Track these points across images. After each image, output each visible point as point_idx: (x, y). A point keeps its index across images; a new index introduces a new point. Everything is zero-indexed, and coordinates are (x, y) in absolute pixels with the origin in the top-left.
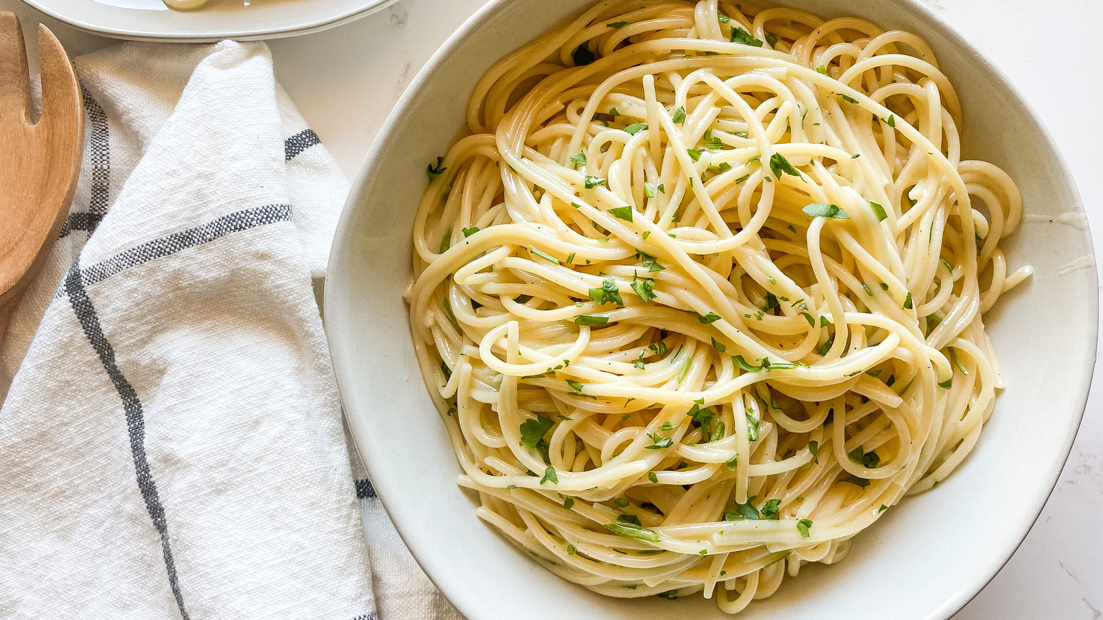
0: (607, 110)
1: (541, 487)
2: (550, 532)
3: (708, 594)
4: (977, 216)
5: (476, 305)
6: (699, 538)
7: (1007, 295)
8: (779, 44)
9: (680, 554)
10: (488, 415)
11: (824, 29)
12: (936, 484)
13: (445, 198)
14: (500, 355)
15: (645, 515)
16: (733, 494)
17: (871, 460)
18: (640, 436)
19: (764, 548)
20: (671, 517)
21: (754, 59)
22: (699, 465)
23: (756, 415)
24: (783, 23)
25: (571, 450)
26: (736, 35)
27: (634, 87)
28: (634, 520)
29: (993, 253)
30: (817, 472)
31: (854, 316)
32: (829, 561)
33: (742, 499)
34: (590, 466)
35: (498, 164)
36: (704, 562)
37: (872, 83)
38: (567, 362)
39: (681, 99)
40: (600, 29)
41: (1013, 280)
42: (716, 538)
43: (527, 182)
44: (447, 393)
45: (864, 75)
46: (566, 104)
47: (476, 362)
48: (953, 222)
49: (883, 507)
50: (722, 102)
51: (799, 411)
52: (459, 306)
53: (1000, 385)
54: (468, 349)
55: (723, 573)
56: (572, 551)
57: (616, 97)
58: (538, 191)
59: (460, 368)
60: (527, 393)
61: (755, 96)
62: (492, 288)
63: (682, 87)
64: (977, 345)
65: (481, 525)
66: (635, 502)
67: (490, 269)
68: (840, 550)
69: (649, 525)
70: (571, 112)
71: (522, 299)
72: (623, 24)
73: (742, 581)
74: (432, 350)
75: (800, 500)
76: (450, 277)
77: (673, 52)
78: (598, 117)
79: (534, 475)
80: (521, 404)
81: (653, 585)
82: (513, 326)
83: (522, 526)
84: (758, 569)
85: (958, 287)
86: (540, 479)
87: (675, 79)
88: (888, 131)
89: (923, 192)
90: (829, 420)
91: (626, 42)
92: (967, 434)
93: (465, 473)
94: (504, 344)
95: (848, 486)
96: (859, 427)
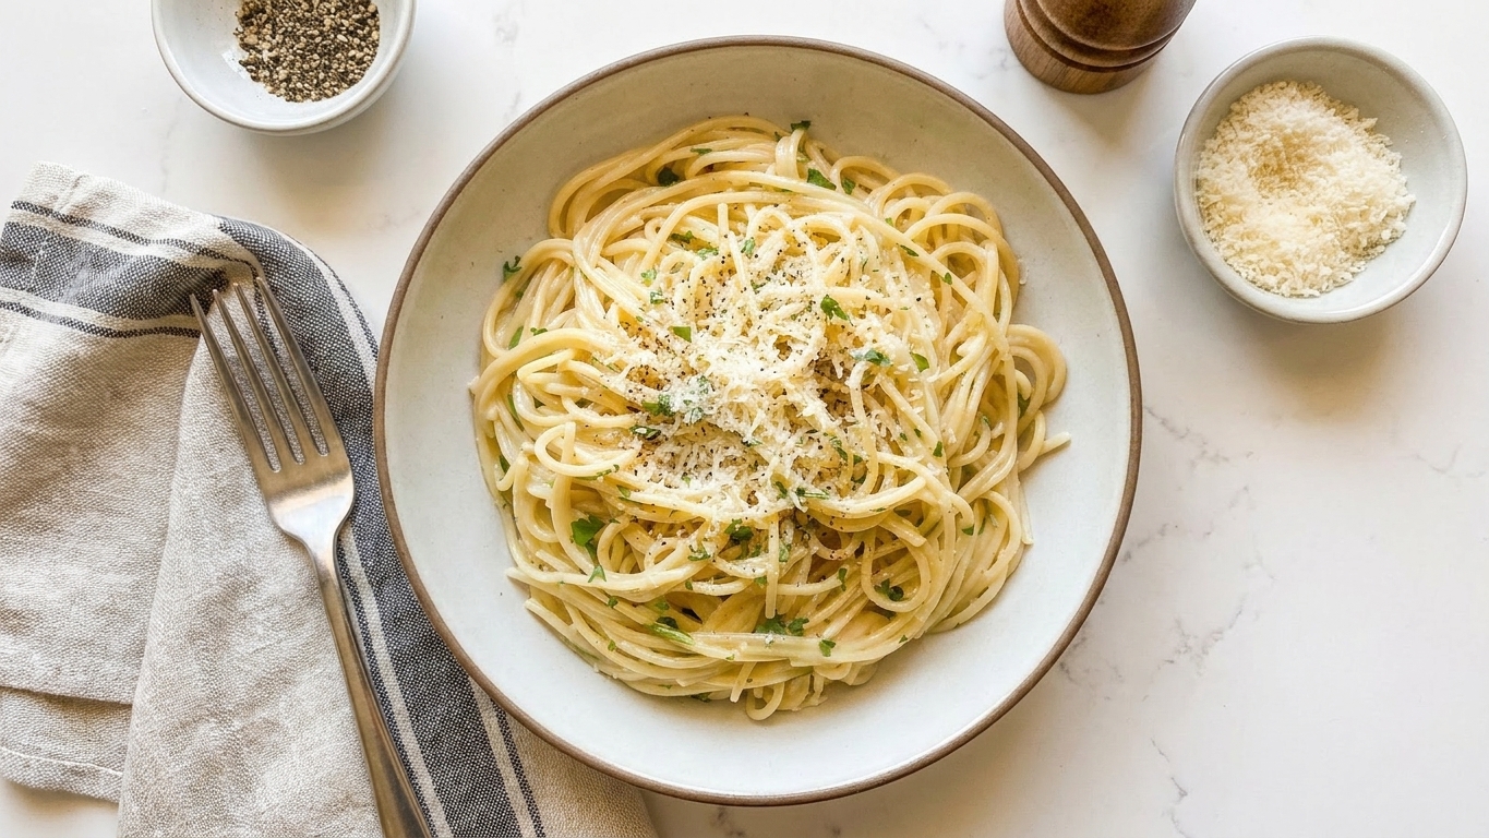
0: (684, 231)
1: (590, 585)
2: (593, 627)
3: (735, 698)
4: (1021, 377)
5: (538, 404)
6: (728, 645)
7: (1044, 456)
8: (856, 191)
9: (711, 658)
10: (541, 509)
11: (898, 181)
12: (958, 626)
13: (519, 295)
14: (554, 454)
15: (682, 619)
16: (763, 610)
17: (897, 594)
18: (681, 546)
19: (786, 661)
20: (707, 625)
21: (826, 202)
22: (734, 579)
23: (789, 538)
24: (862, 171)
25: (618, 551)
26: (813, 176)
27: (710, 214)
28: (671, 623)
29: (1036, 414)
30: (844, 597)
31: (887, 456)
32: (850, 683)
33: (770, 614)
34: (636, 569)
35: (572, 269)
36: (731, 669)
37: (939, 240)
38: (617, 467)
39: (751, 230)
40: (685, 152)
41: (1052, 443)
42: (744, 647)
43: (599, 292)
44: (503, 485)
45: (931, 231)
46: (646, 220)
47: (533, 457)
48: (998, 380)
49: (904, 639)
50: (791, 239)
51: (832, 539)
52: (522, 403)
53: (1028, 541)
54: (527, 445)
55: (749, 681)
56: (612, 646)
57: (691, 219)
58: (607, 301)
59: (518, 462)
60: (578, 493)
61: (825, 237)
62: (555, 387)
63: (755, 217)
64: (1009, 499)
65: (529, 616)
66: (676, 607)
67: (551, 369)
68: (860, 674)
69: (686, 631)
70: (649, 227)
71: (582, 403)
72: (708, 151)
73: (769, 690)
74: (493, 443)
75: (827, 621)
76: (514, 375)
77: (752, 184)
78: (674, 237)
79: (583, 573)
80: (573, 504)
81: (685, 686)
82: (571, 428)
83: (568, 621)
84: (785, 679)
85: (997, 443)
86: (588, 578)
87: (750, 211)
88: (946, 289)
89: (973, 348)
90: (859, 552)
91: (710, 168)
92: (991, 583)
93: (516, 565)
94: (560, 444)
95: (873, 617)
96: (888, 561)
